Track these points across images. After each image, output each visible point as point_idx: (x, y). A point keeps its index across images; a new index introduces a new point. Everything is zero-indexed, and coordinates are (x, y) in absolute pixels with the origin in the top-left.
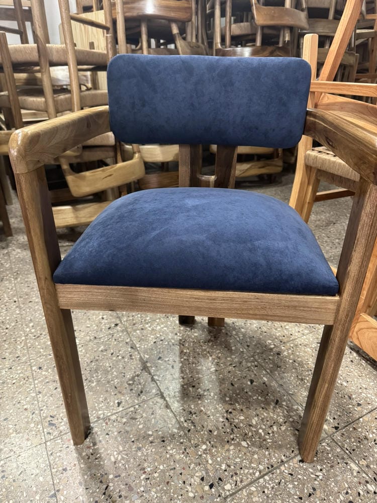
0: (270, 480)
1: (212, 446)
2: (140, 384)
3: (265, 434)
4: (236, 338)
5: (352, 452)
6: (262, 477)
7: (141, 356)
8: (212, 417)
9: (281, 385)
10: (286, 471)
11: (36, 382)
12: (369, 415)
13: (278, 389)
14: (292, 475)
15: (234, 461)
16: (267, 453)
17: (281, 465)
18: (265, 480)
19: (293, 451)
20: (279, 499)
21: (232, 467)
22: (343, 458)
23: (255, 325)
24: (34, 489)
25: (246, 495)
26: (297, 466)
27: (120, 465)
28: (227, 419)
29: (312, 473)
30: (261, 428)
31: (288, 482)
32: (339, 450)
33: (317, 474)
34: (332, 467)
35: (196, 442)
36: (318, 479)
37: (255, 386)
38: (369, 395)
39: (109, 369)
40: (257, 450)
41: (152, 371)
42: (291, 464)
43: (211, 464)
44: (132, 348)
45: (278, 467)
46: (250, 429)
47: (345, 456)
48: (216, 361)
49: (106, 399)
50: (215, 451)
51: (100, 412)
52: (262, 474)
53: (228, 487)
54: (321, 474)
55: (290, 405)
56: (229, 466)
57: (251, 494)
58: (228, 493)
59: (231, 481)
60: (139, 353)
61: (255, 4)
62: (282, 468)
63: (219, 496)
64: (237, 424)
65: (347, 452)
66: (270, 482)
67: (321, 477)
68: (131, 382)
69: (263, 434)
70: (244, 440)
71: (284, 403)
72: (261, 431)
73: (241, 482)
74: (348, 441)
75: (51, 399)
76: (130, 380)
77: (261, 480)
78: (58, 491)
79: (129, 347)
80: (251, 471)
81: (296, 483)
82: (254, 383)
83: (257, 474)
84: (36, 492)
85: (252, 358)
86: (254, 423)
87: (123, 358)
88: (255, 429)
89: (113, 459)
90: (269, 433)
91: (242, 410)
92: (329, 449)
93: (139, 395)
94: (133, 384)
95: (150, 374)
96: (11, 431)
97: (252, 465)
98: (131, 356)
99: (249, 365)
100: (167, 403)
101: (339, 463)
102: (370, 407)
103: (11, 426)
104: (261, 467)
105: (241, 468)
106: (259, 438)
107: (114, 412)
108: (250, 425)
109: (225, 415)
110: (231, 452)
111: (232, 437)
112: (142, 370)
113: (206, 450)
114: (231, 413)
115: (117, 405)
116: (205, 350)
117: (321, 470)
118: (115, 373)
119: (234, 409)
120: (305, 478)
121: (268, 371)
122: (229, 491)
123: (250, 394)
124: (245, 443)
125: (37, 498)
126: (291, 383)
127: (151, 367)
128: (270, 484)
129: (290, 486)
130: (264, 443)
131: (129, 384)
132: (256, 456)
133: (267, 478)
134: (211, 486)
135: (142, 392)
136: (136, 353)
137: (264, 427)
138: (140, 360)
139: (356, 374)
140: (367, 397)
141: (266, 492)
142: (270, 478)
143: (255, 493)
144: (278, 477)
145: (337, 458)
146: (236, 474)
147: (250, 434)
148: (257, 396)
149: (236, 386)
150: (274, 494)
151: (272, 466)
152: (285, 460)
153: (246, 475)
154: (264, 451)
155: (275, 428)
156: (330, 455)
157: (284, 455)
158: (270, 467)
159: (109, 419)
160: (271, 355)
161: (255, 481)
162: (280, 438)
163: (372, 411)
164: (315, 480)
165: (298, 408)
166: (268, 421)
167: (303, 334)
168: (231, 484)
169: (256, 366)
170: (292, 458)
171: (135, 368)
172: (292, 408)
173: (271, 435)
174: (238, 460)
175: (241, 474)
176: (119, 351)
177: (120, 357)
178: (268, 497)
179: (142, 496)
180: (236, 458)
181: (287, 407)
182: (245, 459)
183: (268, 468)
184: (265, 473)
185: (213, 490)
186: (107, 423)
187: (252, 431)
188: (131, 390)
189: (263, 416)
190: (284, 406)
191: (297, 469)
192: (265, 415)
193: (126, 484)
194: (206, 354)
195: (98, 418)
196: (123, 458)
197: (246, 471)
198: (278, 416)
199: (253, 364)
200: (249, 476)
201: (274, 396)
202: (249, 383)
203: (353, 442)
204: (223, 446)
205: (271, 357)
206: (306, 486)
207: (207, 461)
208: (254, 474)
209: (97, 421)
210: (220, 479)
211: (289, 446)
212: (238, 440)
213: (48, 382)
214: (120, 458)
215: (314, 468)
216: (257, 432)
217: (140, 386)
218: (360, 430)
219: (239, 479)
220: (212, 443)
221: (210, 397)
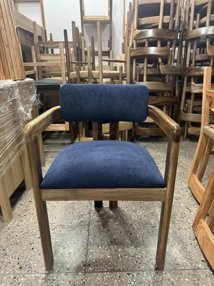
0: (109, 275)
1: (95, 252)
2: (84, 218)
3: (120, 257)
4: (137, 214)
5: (156, 282)
6: (106, 272)
7: (91, 208)
8: (103, 241)
9: (144, 241)
10: (118, 275)
11: (49, 205)
12: (179, 271)
13: (141, 242)
14: (120, 277)
15: (100, 261)
16: (116, 264)
17: (118, 271)
18: (107, 274)
19: (128, 269)
20: (107, 283)
21: (97, 263)
22: (149, 282)
23: (151, 211)
24: (27, 239)
25: (95, 275)
26: (125, 275)
27: (58, 244)
28: (109, 245)
29: (129, 281)
30: (120, 254)
31: (116, 278)
32: (150, 278)
33: (132, 282)
34: (141, 283)
35: (90, 248)
36: (130, 284)
37: (131, 237)
38: (187, 262)
39: (76, 208)
40: (112, 261)
41: (92, 215)
42: (123, 273)
43: (90, 258)
44: (90, 203)
45: (116, 272)
46: (115, 252)
47: (151, 282)
48: (121, 220)
49: (68, 219)
50: (95, 254)
51: (63, 223)
52: (107, 271)
53: (90, 269)
54: (133, 283)
55: (141, 250)
56: (96, 262)
57: (98, 276)
58: (89, 271)
59: (93, 267)
60: (91, 206)
61: (208, 45)
62: (118, 273)
63: (85, 270)
64: (111, 248)
65: (154, 280)
66: (108, 275)
67: (132, 284)
68: (81, 216)
69: (119, 256)
70: (110, 255)
71: (139, 249)
72: (119, 255)
73: (97, 270)
74: (158, 276)
75: (50, 212)
76: (81, 215)
77: (105, 273)
78: (33, 243)
79: (89, 203)
80: (104, 268)
81: (119, 281)
82: (132, 235)
83: (105, 270)
84: (27, 241)
85: (138, 225)
86: (119, 250)
87: (84, 206)
88: (117, 253)
89: (56, 241)
90: (122, 257)
91: (117, 244)
92: (145, 275)
93: (80, 222)
94: (81, 217)
95: (90, 216)
96: (31, 218)
97: (106, 266)
98: (87, 206)
99: (135, 227)
100: (89, 229)
101: (145, 283)
102: (183, 268)
103: (32, 217)
104: (109, 268)
105: (100, 265)
106: (117, 257)
107: (68, 225)
108: (117, 251)
109: (109, 243)
110: (101, 257)
111: (105, 252)
112: (88, 213)
113: (91, 252)
114: (112, 243)
115: (70, 223)
116: (119, 214)
117: (135, 282)
118: (77, 211)
119: (114, 242)
120: (125, 281)
121: (142, 232)
122: (90, 270)
123: (126, 239)
124: (109, 256)
125: (26, 242)
126: (149, 242)
127: (92, 213)
128: (108, 276)
129: (116, 281)
130: (118, 260)
131: (80, 217)
132: (110, 263)
133: (108, 273)
134: (84, 266)
135: (82, 221)
136: (90, 206)
137: (122, 254)
138: (90, 209)
139: (188, 251)
140: (186, 263)
141: (104, 278)
142: (109, 274)
143: (99, 276)
144: (113, 275)
145: (147, 280)
146: (97, 266)
147: (114, 254)
148: (129, 241)
149: (122, 233)
150: (107, 281)
151: (114, 270)
152: (122, 270)
153: (101, 268)
154: (115, 263)
155: (127, 257)
156: (144, 278)
157: (122, 269)
158: (113, 270)
159: (64, 227)
160: (149, 227)
161: (103, 272)
162: (126, 261)
163: (183, 270)
164: (129, 284)
165: (144, 253)
166: (126, 252)
167: (174, 222)
168: (92, 269)
169: (138, 229)
170: (125, 271)
171: (86, 212)
172: (141, 252)
173: (123, 258)
174: (102, 261)
175: (99, 267)
176: (84, 203)
177: (83, 206)
178: (103, 280)
179: (58, 257)
180: (101, 260)
181: (139, 251)
182: (104, 262)
183: (112, 270)
184: (109, 271)
185: (84, 267)
186: (62, 228)
187: (115, 253)
188: (79, 219)
189: (125, 250)
190: (138, 250)
191: (124, 276)
192: (127, 249)
193: (55, 251)
194: (118, 216)
195: (61, 225)
196: (60, 242)
197: (102, 267)
198: (132, 252)
199: (137, 227)
200: (101, 269)
201: (136, 244)
202: (129, 234)
203: (161, 278)
204: (99, 254)
205: (148, 227)
206: (122, 284)
207: (89, 256)
208: (104, 269)
209: (60, 226)
210: (89, 265)
211: (127, 266)
212: (107, 254)
213: (52, 206)
214: (59, 241)
215: (132, 279)
216: (117, 255)
217: (83, 219)
218: (168, 275)
219: (96, 268)
220: (96, 251)
221: (108, 233)
